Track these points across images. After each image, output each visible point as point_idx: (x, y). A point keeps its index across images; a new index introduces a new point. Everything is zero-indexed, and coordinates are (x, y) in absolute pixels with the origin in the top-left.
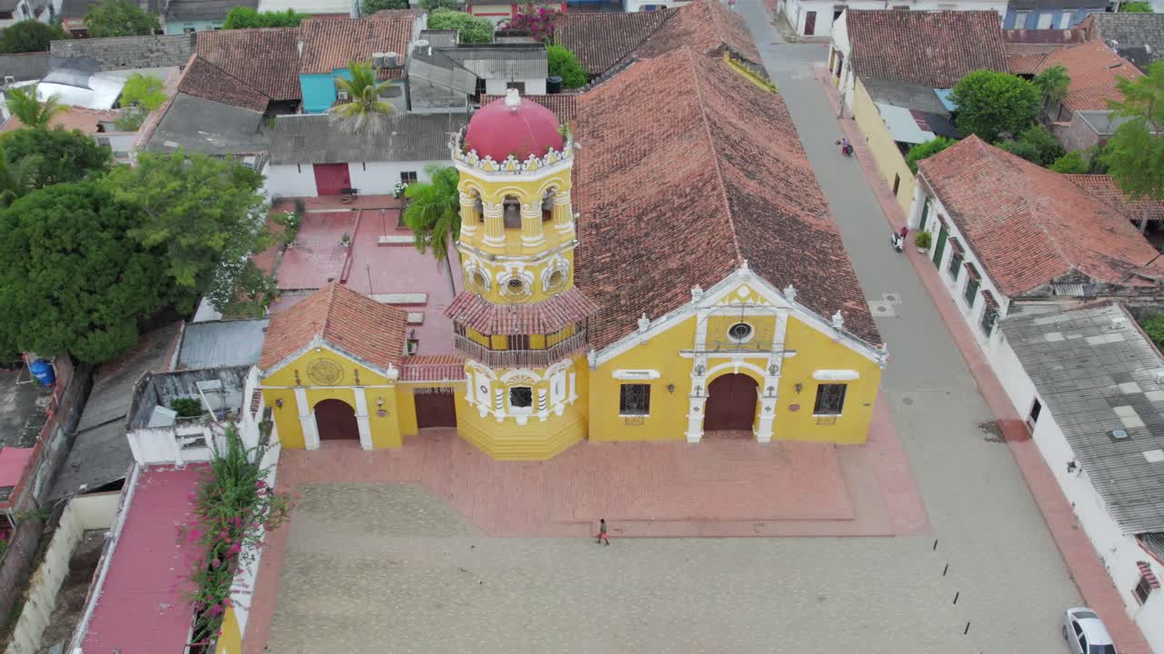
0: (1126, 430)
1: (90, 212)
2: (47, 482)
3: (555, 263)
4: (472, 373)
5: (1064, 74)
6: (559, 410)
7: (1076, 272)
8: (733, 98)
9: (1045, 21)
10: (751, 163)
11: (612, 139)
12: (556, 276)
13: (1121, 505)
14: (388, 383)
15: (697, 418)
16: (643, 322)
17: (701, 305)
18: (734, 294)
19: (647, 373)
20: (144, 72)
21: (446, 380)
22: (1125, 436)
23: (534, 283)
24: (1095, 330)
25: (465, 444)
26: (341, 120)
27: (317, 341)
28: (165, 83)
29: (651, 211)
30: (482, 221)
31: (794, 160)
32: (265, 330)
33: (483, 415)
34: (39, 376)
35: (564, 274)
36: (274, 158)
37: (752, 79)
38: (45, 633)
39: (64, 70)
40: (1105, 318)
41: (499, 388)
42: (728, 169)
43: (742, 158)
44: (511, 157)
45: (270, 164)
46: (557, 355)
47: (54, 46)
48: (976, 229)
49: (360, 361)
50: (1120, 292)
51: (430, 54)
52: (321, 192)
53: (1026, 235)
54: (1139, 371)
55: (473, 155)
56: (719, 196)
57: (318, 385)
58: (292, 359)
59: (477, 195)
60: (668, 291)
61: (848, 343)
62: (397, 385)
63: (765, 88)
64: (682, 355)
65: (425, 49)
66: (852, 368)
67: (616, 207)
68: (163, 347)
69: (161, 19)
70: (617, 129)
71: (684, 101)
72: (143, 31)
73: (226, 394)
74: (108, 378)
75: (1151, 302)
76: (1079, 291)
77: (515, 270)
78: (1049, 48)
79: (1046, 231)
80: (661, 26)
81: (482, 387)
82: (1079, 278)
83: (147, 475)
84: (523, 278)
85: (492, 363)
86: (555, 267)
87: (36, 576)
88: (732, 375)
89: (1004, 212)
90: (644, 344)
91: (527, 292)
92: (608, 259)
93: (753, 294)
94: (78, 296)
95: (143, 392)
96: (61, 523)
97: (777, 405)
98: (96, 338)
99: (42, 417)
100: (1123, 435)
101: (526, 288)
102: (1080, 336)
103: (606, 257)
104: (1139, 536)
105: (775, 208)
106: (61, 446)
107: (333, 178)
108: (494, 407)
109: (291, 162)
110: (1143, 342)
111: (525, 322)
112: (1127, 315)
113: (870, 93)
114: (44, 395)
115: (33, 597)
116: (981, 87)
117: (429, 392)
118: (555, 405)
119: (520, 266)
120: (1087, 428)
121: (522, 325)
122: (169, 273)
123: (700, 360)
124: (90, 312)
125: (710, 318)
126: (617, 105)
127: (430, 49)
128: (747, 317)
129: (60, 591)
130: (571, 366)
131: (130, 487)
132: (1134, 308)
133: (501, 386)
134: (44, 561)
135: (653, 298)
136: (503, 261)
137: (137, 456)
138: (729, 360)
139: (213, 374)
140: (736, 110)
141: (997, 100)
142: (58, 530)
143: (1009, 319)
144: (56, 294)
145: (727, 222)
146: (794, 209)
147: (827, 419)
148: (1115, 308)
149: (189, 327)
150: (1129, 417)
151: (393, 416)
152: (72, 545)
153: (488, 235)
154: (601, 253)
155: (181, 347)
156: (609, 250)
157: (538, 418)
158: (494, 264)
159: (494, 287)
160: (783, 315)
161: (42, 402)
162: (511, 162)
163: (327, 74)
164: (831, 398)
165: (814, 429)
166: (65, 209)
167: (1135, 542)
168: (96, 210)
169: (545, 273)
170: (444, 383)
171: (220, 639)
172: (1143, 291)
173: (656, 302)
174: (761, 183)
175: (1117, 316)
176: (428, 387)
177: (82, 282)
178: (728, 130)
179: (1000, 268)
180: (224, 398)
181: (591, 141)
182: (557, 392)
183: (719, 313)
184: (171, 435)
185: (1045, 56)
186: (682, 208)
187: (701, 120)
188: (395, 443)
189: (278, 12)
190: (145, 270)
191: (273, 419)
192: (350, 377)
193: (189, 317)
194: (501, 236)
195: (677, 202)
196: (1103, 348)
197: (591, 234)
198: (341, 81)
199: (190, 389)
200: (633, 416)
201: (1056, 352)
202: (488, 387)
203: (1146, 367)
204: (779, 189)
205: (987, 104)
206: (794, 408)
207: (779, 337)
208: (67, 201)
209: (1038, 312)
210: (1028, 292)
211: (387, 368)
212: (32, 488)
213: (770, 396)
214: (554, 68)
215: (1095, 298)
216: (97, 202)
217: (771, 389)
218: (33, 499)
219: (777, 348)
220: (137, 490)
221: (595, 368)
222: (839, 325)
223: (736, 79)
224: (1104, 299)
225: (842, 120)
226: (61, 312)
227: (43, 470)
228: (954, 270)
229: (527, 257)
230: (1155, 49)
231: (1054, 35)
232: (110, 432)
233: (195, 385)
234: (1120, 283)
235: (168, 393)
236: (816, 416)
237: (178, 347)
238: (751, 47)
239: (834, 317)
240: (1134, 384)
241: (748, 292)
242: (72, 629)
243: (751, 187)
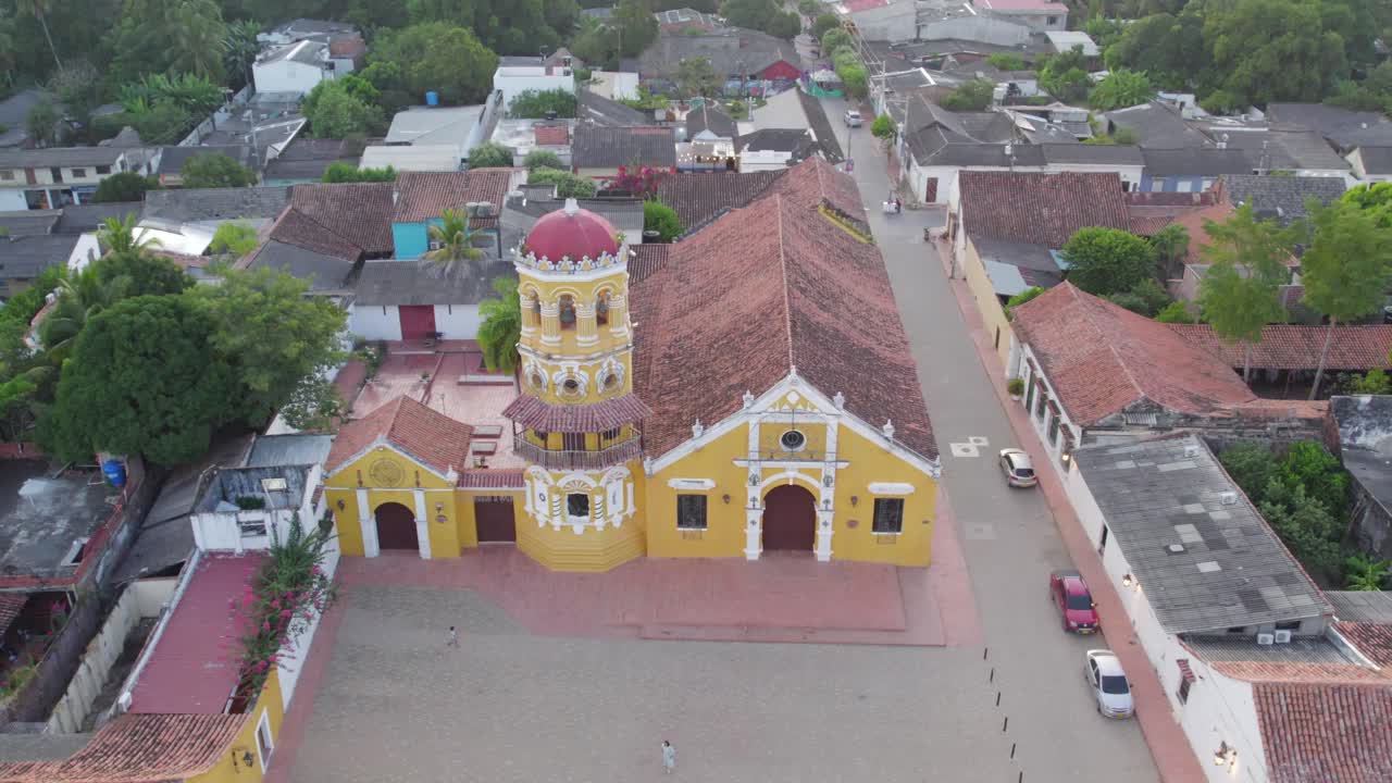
0: (1183, 545)
1: (174, 321)
2: (110, 569)
3: (610, 365)
4: (531, 480)
5: (1184, 233)
6: (617, 521)
7: (1147, 400)
8: (821, 244)
9: (1184, 187)
10: (829, 298)
11: (696, 281)
12: (610, 380)
13: (1166, 609)
14: (448, 486)
15: (754, 533)
16: (697, 428)
17: (752, 410)
18: (784, 400)
19: (702, 482)
20: (235, 223)
21: (505, 488)
22: (1182, 549)
23: (589, 385)
24: (1169, 459)
25: (524, 559)
26: (430, 265)
27: (381, 441)
28: (259, 232)
29: (722, 339)
30: (540, 323)
31: (880, 304)
32: (332, 441)
33: (541, 525)
34: (111, 476)
35: (620, 377)
36: (359, 301)
37: (847, 230)
38: (95, 701)
39: (158, 219)
40: (1179, 448)
41: (556, 493)
42: (799, 299)
43: (819, 292)
44: (565, 258)
45: (356, 305)
46: (612, 459)
47: (149, 196)
48: (1058, 367)
49: (421, 462)
50: (1197, 423)
51: (524, 204)
52: (405, 334)
53: (1104, 370)
54: (1207, 493)
55: (531, 256)
56: (784, 320)
57: (380, 487)
58: (356, 458)
59: (535, 298)
60: (726, 404)
61: (900, 453)
62: (456, 491)
63: (863, 240)
64: (736, 462)
65: (519, 199)
66: (905, 482)
67: (691, 338)
68: (233, 455)
69: (259, 176)
70: (704, 272)
71: (767, 241)
72: (238, 184)
73: (290, 494)
74: (177, 483)
75: (1231, 434)
76: (1152, 420)
77: (570, 370)
78: (1176, 210)
79: (1122, 364)
80: (767, 187)
81: (541, 495)
82: (1151, 407)
83: (206, 561)
84: (578, 379)
85: (547, 465)
86: (610, 370)
87: (93, 644)
88: (788, 486)
89: (1087, 349)
90: (699, 451)
91: (582, 392)
92: (676, 384)
93: (803, 400)
94: (155, 399)
95: (210, 482)
96: (120, 602)
97: (834, 520)
98: (168, 441)
99: (110, 511)
100: (1180, 548)
101: (581, 389)
102: (1152, 464)
103: (675, 382)
104: (1182, 637)
105: (846, 339)
106: (125, 541)
107: (418, 320)
108: (552, 516)
109: (376, 304)
110: (1215, 469)
111: (579, 421)
112: (1203, 446)
113: (978, 251)
114: (113, 494)
115: (88, 660)
116: (1090, 243)
117: (489, 500)
118: (612, 516)
119: (575, 365)
120: (1145, 543)
121: (576, 424)
122: (243, 380)
123: (754, 470)
124: (166, 413)
125: (762, 425)
126: (707, 251)
127: (525, 201)
128: (797, 424)
129: (113, 667)
130: (628, 477)
131: (189, 569)
132: (1214, 441)
133: (558, 491)
134: (101, 632)
135: (712, 411)
136: (560, 360)
137: (199, 542)
138: (783, 470)
139: (278, 472)
140: (823, 254)
141: (1107, 256)
142: (116, 608)
143: (1084, 450)
144: (134, 395)
145: (787, 339)
146: (870, 343)
147: (887, 537)
148: (1193, 438)
149: (261, 439)
150: (1189, 534)
151: (451, 526)
152: (128, 628)
153: (545, 334)
154: (670, 378)
155: (251, 456)
156: (679, 376)
157: (594, 528)
158: (550, 363)
159: (550, 386)
160: (833, 423)
161: (112, 500)
162: (566, 262)
163: (420, 222)
164: (888, 513)
165: (875, 547)
166: (151, 316)
167: (1175, 640)
168: (180, 320)
169: (600, 376)
170: (503, 491)
171: (262, 694)
172: (1220, 422)
173: (715, 414)
174: (836, 316)
175: (1194, 447)
176: (488, 495)
177: (161, 383)
178: (809, 268)
179: (1076, 400)
180: (287, 497)
181: (677, 284)
182: (614, 502)
183: (770, 420)
184: (233, 519)
185: (1171, 219)
186: (750, 334)
187: (779, 256)
188: (453, 552)
189: (377, 169)
190: (222, 377)
191: (333, 519)
192: (411, 479)
193: (261, 431)
194: (557, 335)
195: (746, 328)
196: (1172, 474)
197: (663, 363)
198: (433, 227)
199: (255, 488)
200: (692, 529)
201: (1126, 478)
202: (546, 494)
203: (1214, 491)
204: (856, 324)
205: (1097, 260)
206: (852, 524)
207: (831, 445)
208: (153, 308)
209: (1113, 443)
210: (1101, 422)
211: (447, 471)
212: (95, 573)
213: (827, 510)
214: (650, 222)
215: (1171, 429)
216: (180, 313)
217: (827, 502)
218: (95, 583)
219: (830, 457)
220: (196, 572)
221: (651, 476)
222: (889, 434)
223: (830, 229)
224: (1180, 430)
225: (952, 281)
226: (139, 413)
227: (108, 557)
228: (1041, 413)
229: (582, 357)
230: (1287, 212)
231: (1186, 199)
232: (175, 526)
233: (260, 482)
234: (1197, 414)
235: (234, 489)
236: (875, 533)
237: (247, 455)
238: (858, 206)
239: (885, 427)
240: (1199, 505)
241: (797, 398)
242: (124, 678)
243: (823, 318)
